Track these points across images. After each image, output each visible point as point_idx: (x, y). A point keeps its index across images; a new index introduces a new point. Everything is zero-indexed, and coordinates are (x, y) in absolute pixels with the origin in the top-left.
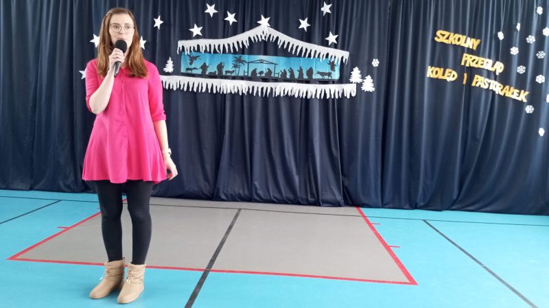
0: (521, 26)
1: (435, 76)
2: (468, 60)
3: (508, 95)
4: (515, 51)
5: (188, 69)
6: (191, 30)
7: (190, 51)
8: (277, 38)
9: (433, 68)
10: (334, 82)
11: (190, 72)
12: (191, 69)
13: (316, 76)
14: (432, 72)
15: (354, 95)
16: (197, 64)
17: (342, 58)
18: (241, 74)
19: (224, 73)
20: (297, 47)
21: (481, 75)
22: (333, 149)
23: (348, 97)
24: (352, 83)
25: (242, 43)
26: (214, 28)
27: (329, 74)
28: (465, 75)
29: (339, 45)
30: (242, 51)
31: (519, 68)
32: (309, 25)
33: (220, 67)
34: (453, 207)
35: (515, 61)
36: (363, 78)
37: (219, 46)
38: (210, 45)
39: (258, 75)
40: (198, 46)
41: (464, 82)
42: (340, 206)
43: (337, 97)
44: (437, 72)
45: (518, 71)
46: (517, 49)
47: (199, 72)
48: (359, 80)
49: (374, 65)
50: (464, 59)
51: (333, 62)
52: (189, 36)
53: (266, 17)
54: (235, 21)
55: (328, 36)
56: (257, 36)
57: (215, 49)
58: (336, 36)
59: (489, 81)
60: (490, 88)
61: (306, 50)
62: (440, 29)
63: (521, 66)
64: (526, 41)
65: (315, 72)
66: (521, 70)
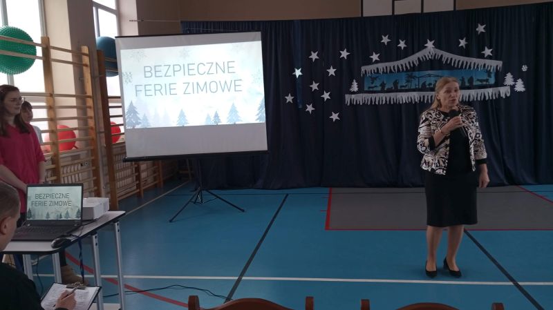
5: (369, 88)
6: (371, 57)
7: (371, 73)
8: (442, 56)
10: (491, 86)
11: (371, 89)
12: (372, 88)
13: (475, 83)
15: (508, 95)
16: (378, 83)
17: (497, 66)
18: (413, 87)
19: (399, 88)
20: (459, 61)
23: (504, 97)
24: (506, 85)
25: (413, 63)
26: (389, 54)
27: (487, 80)
29: (494, 57)
30: (414, 68)
32: (466, 43)
33: (396, 83)
36: (515, 81)
37: (394, 67)
38: (386, 67)
39: (428, 87)
40: (378, 69)
43: (494, 98)
47: (379, 89)
48: (512, 83)
49: (524, 70)
51: (490, 71)
52: (370, 62)
53: (431, 41)
54: (405, 46)
55: (484, 50)
56: (425, 56)
57: (391, 70)
58: (491, 50)
61: (467, 63)
65: (475, 80)
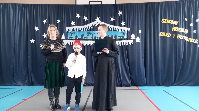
0: (193, 16)
1: (163, 36)
2: (175, 29)
3: (191, 41)
4: (192, 25)
6: (71, 23)
7: (71, 31)
9: (162, 33)
10: (125, 39)
11: (71, 38)
13: (118, 38)
14: (161, 34)
16: (74, 35)
17: (127, 30)
18: (90, 38)
19: (84, 38)
21: (180, 34)
22: (126, 64)
25: (90, 27)
26: (79, 22)
28: (174, 35)
29: (126, 26)
30: (90, 30)
31: (194, 31)
32: (114, 19)
33: (82, 36)
34: (174, 85)
35: (192, 29)
36: (136, 37)
38: (78, 28)
39: (96, 38)
41: (174, 37)
42: (130, 86)
43: (126, 45)
44: (163, 34)
45: (194, 32)
46: (193, 24)
47: (74, 38)
48: (134, 38)
49: (140, 33)
50: (173, 29)
51: (124, 32)
52: (70, 25)
53: (98, 17)
54: (87, 19)
55: (121, 23)
56: (95, 24)
57: (80, 30)
58: (125, 23)
59: (183, 36)
60: (184, 39)
62: (163, 18)
63: (195, 30)
64: (196, 21)
65: (117, 36)
66: (195, 32)
